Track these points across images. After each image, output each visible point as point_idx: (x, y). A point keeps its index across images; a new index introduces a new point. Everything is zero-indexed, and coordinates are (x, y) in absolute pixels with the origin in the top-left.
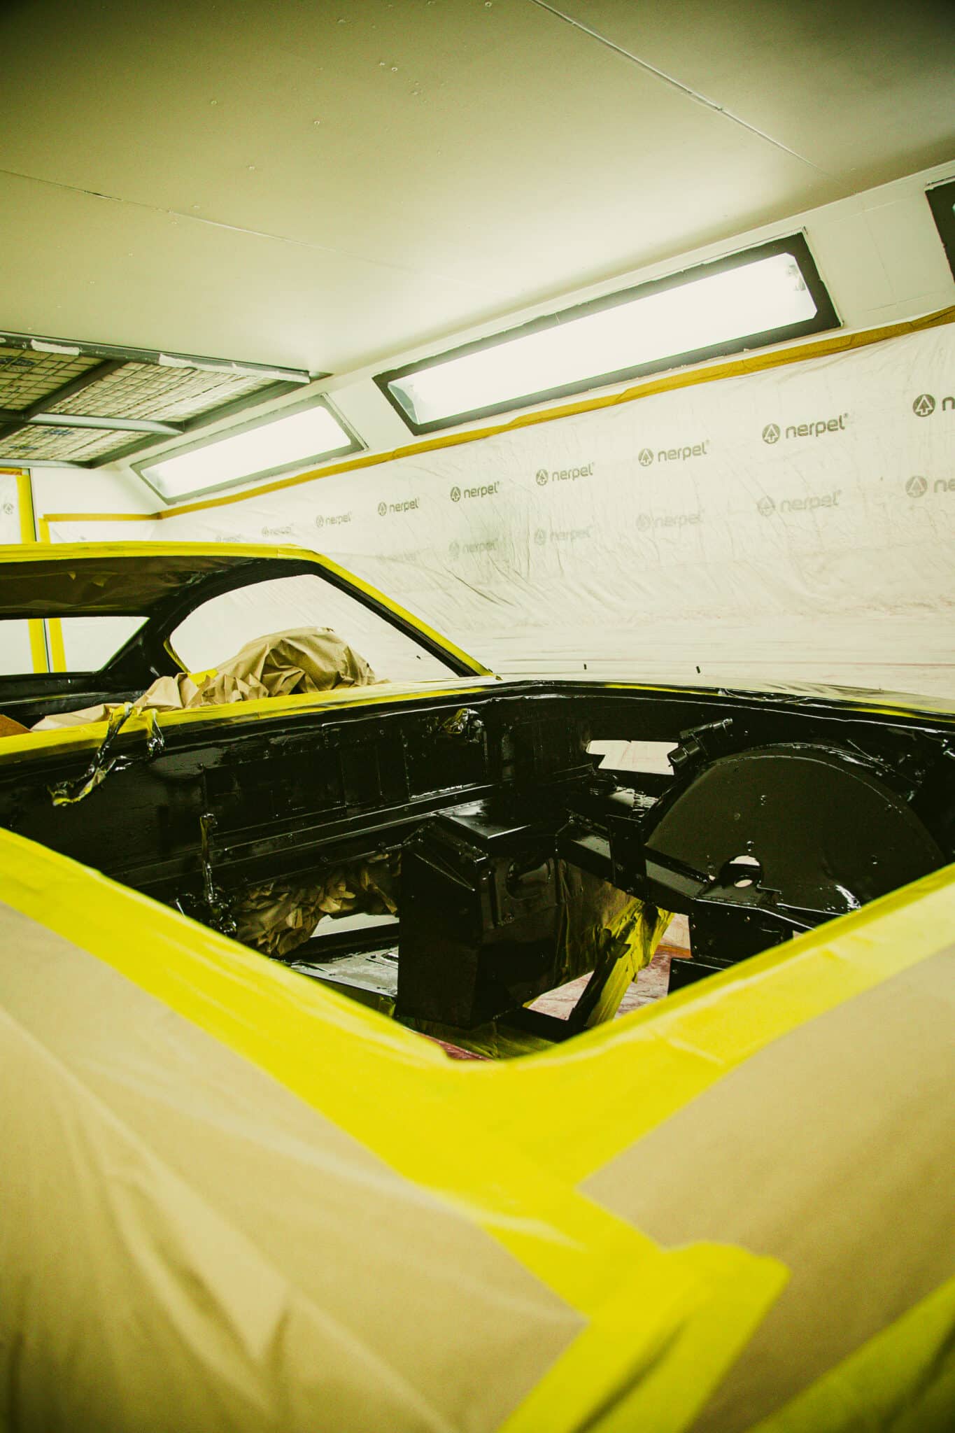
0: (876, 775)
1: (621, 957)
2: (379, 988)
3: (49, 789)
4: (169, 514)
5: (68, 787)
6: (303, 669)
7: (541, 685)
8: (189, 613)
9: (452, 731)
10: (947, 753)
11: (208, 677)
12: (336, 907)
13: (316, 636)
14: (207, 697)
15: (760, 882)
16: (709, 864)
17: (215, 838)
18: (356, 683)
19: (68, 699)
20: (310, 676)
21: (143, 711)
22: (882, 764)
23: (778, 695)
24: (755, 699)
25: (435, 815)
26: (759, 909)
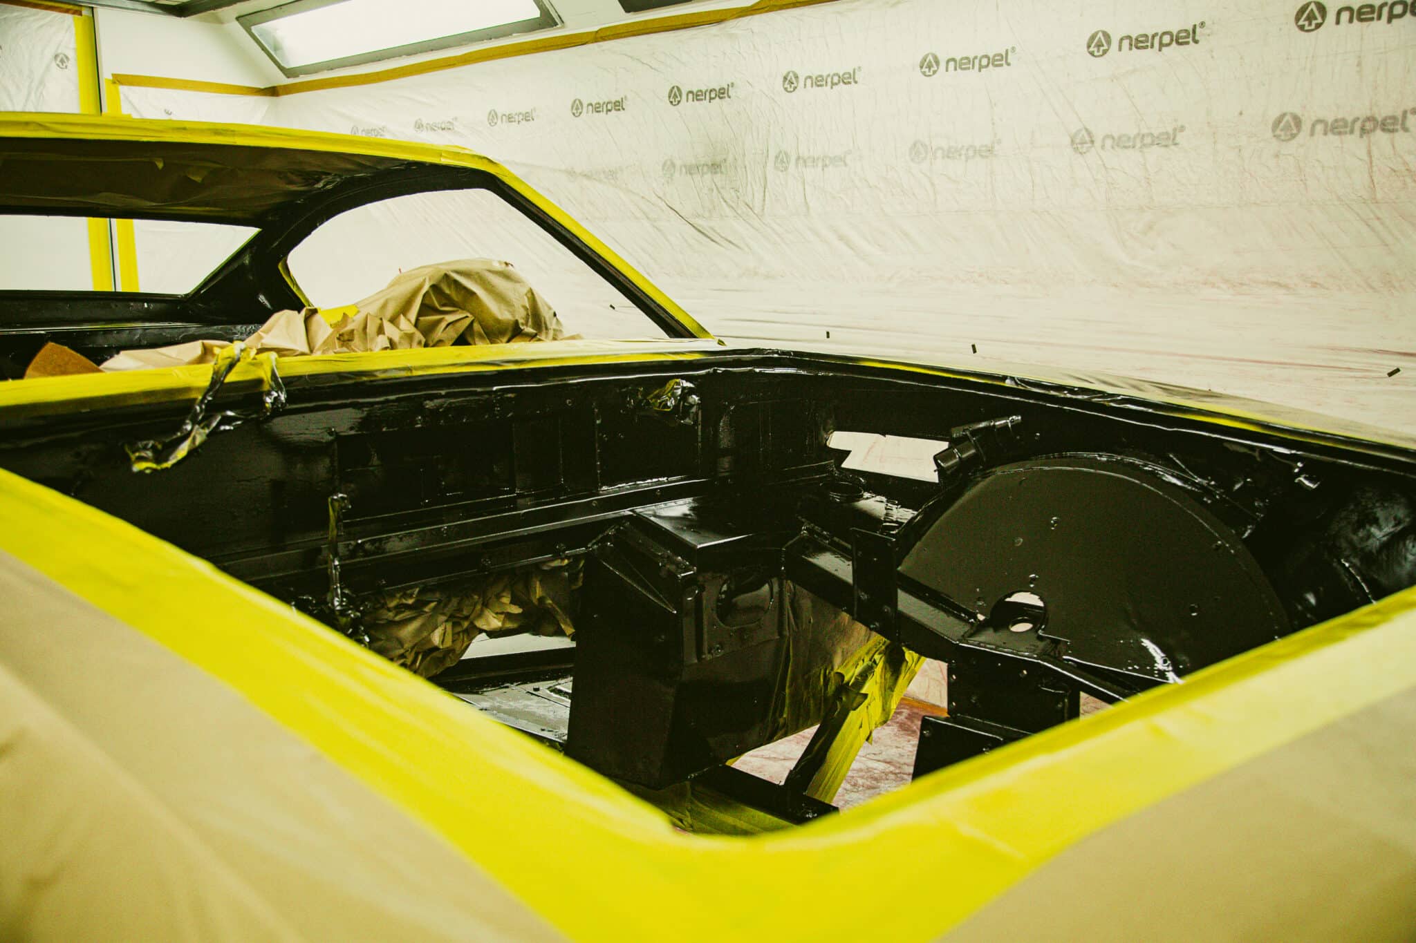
0: (1204, 501)
1: (855, 709)
2: (543, 730)
3: (127, 449)
4: (288, 90)
5: (154, 448)
6: (471, 313)
7: (776, 356)
8: (316, 227)
9: (659, 407)
10: (1300, 481)
11: (345, 315)
12: (495, 623)
13: (490, 271)
14: (344, 341)
15: (1043, 627)
16: (979, 599)
17: (346, 525)
18: (538, 337)
19: (145, 329)
20: (480, 323)
21: (257, 354)
22: (1211, 488)
23: (1083, 391)
24: (1052, 393)
25: (631, 513)
26: (1039, 661)
